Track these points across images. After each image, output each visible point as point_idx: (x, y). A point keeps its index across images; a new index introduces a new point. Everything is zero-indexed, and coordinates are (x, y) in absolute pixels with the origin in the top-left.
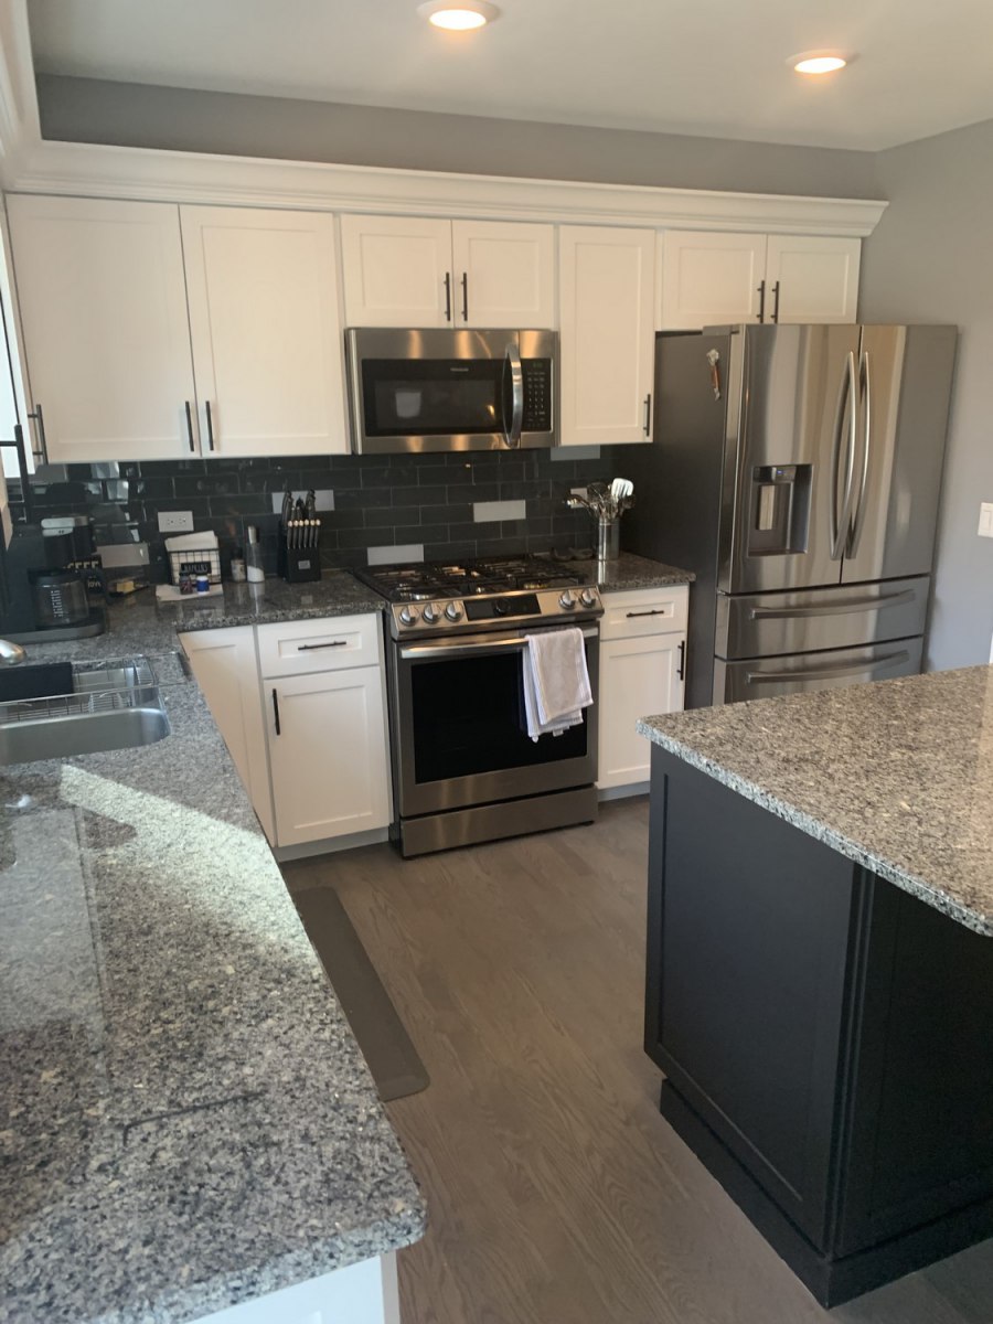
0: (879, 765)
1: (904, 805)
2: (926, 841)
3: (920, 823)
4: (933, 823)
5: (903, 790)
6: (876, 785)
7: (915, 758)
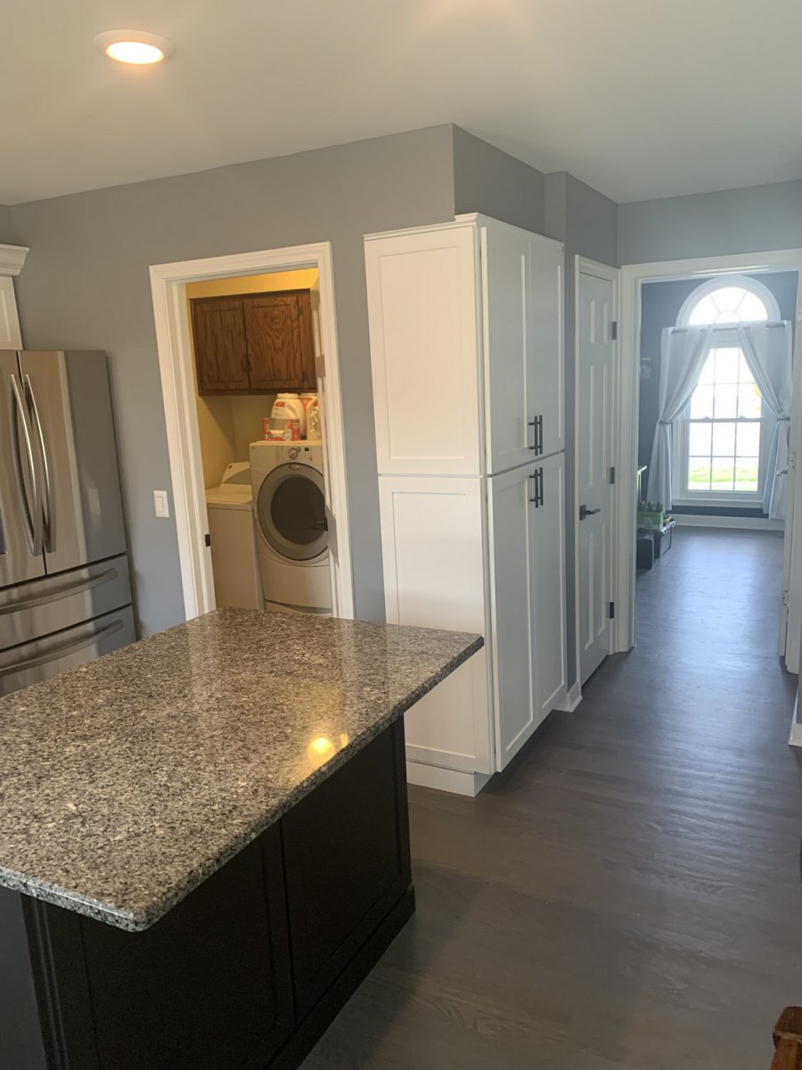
0: (53, 766)
1: (71, 806)
2: (87, 841)
3: (83, 824)
4: (97, 818)
5: (71, 790)
6: (47, 791)
7: (88, 748)
